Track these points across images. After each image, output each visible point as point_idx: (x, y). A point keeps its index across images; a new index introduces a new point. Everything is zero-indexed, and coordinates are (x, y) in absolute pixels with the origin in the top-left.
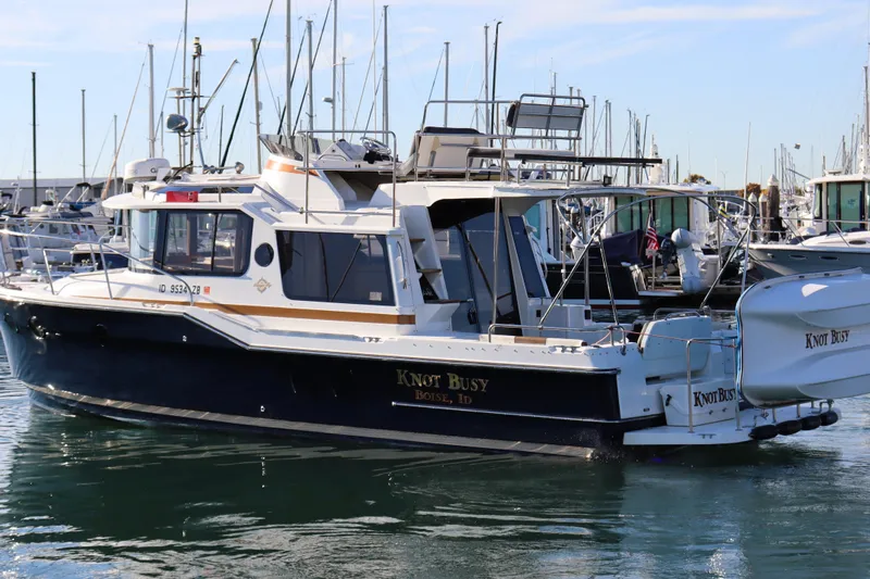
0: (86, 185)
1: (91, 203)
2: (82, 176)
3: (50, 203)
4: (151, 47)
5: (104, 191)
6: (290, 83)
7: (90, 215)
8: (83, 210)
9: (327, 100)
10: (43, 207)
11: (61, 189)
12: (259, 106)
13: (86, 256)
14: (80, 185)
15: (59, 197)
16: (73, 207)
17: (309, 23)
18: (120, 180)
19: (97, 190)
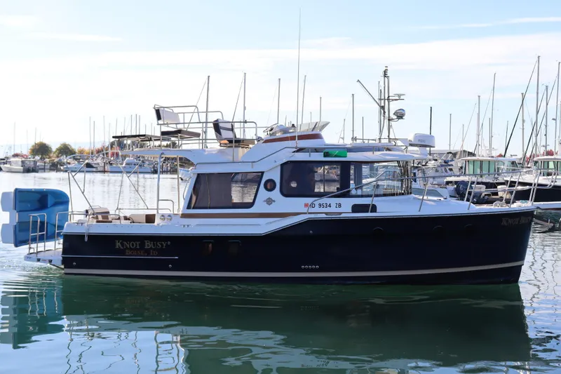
0: (450, 153)
1: (452, 160)
2: (448, 149)
3: (436, 160)
4: (479, 96)
5: (458, 156)
6: (538, 112)
7: (452, 165)
8: (449, 163)
9: (553, 119)
10: (433, 161)
11: (441, 154)
12: (523, 121)
13: (451, 182)
14: (448, 153)
15: (440, 158)
16: (445, 162)
17: (547, 87)
18: (464, 151)
19: (455, 155)
